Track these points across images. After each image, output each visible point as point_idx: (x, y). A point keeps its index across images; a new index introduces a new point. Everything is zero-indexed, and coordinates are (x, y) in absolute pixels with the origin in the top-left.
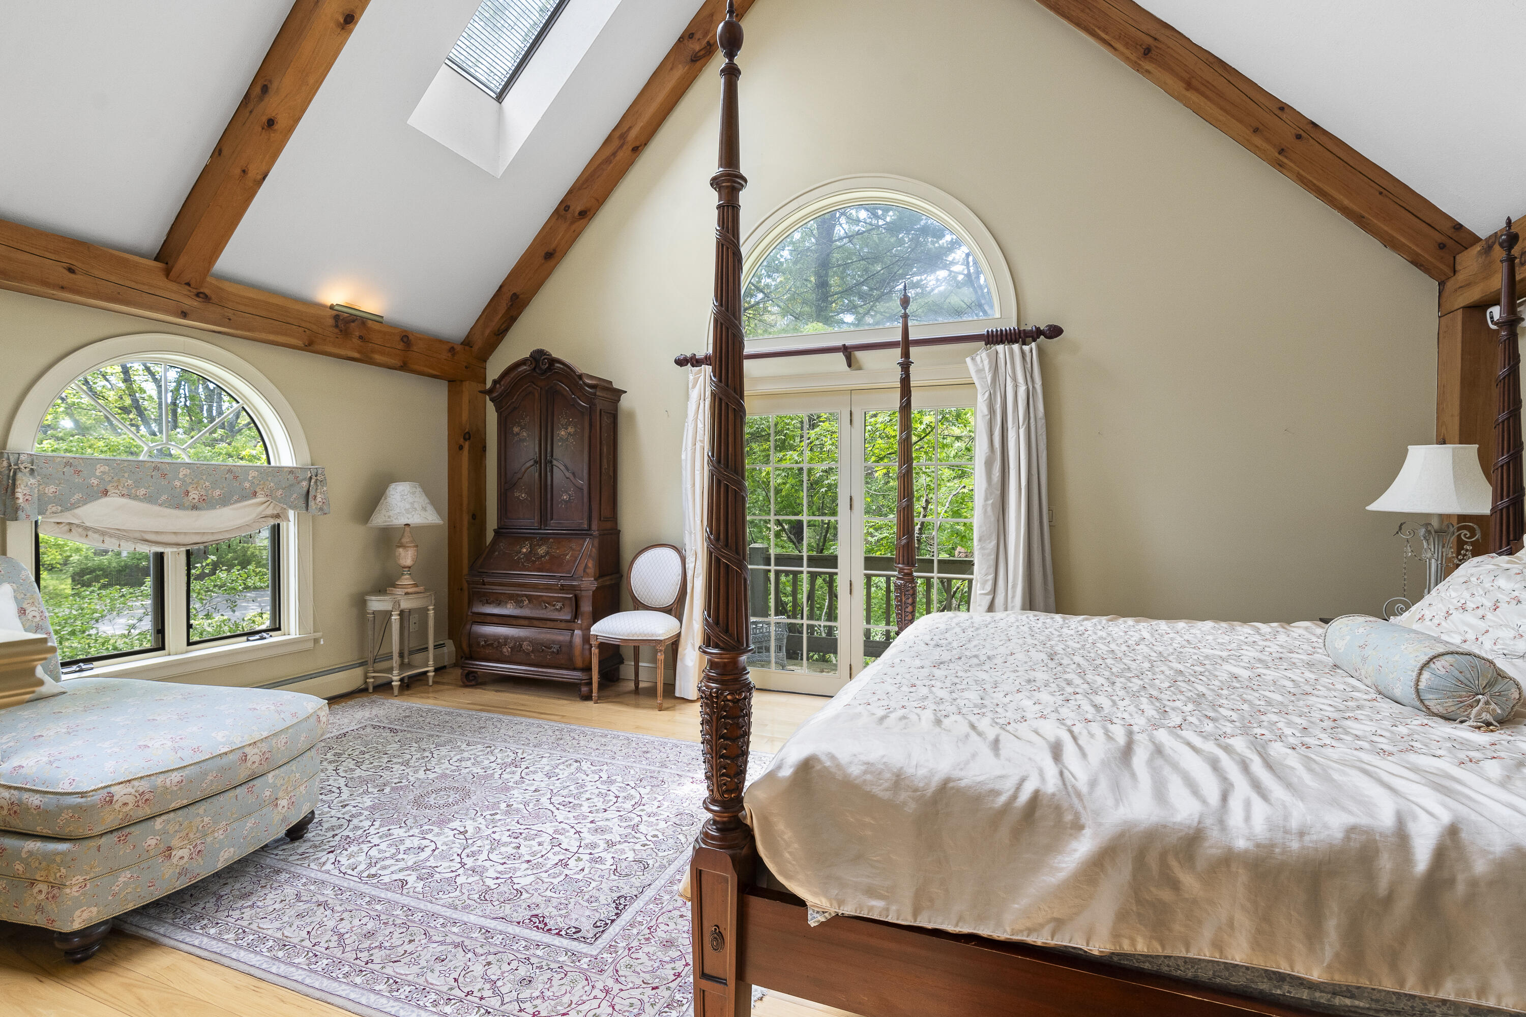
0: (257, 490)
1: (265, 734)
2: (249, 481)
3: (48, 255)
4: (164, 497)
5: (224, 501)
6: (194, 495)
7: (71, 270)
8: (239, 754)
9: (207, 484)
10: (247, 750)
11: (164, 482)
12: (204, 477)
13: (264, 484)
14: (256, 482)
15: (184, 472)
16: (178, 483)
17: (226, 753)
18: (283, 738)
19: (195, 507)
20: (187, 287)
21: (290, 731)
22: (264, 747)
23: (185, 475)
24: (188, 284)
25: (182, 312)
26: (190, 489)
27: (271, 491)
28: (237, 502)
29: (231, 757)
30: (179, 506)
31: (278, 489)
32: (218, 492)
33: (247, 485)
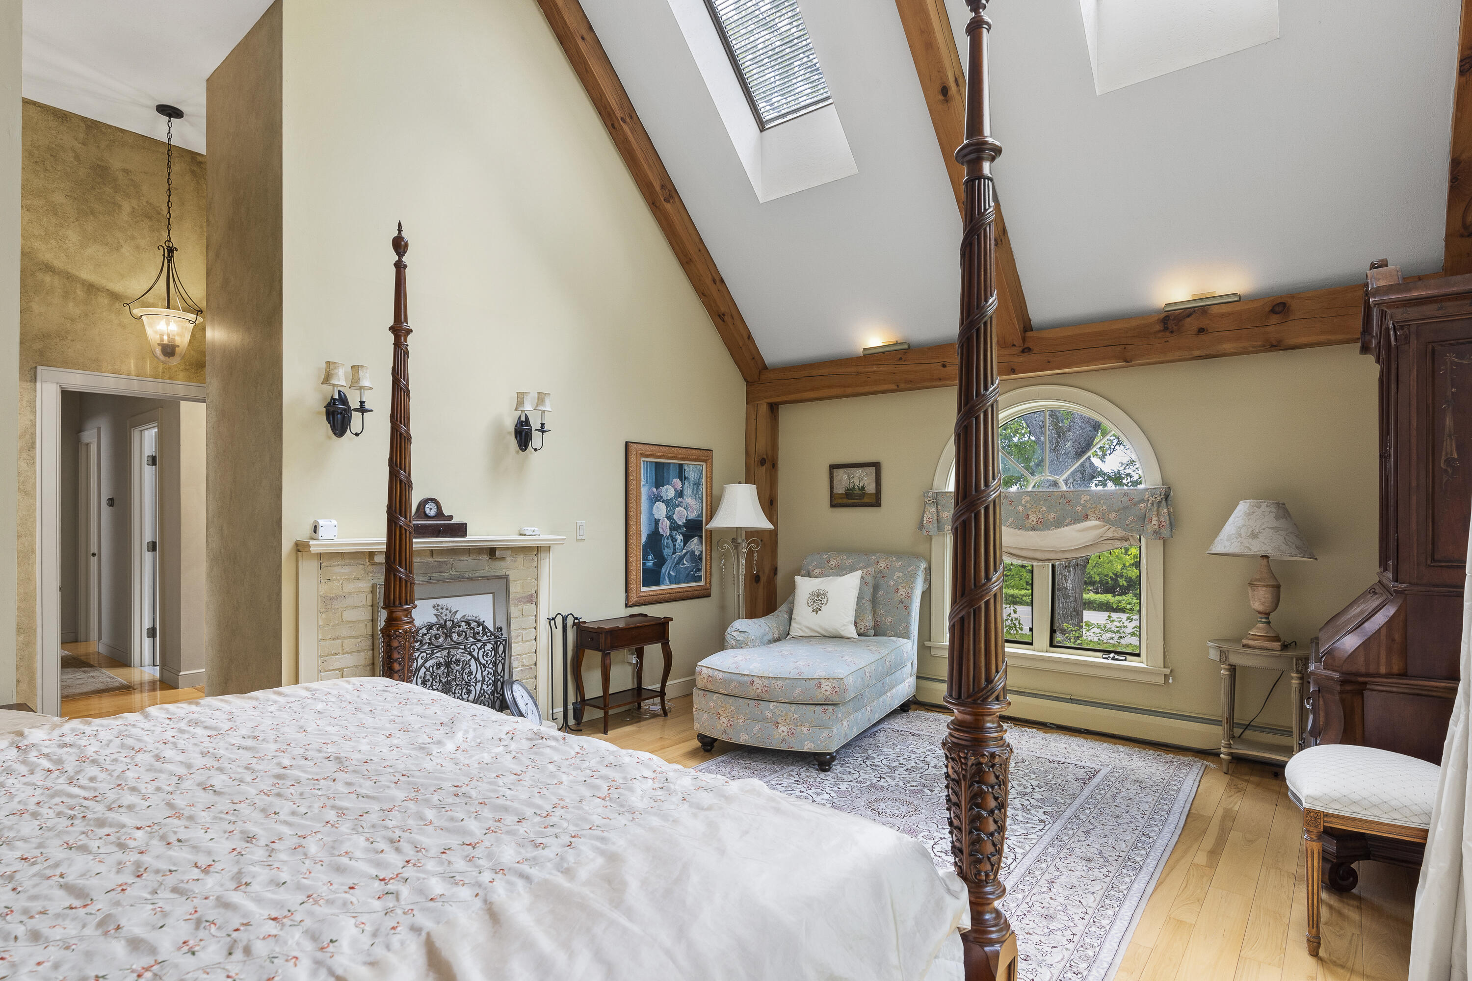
0: (1089, 513)
1: (771, 675)
2: (1081, 505)
3: (933, 361)
4: (1011, 520)
5: (1059, 523)
6: (1033, 518)
7: (944, 366)
8: (750, 679)
9: (1044, 508)
10: (755, 679)
11: (1068, 508)
12: (1041, 503)
13: (1096, 507)
14: (1088, 505)
15: (1026, 499)
16: (1021, 508)
17: (744, 675)
18: (780, 683)
19: (1033, 529)
20: (1014, 348)
21: (787, 681)
22: (766, 682)
23: (1027, 502)
24: (1014, 345)
25: (1012, 369)
26: (1030, 513)
27: (1103, 514)
28: (1069, 524)
29: (746, 678)
30: (1022, 527)
31: (1111, 512)
32: (1052, 515)
33: (1079, 508)
